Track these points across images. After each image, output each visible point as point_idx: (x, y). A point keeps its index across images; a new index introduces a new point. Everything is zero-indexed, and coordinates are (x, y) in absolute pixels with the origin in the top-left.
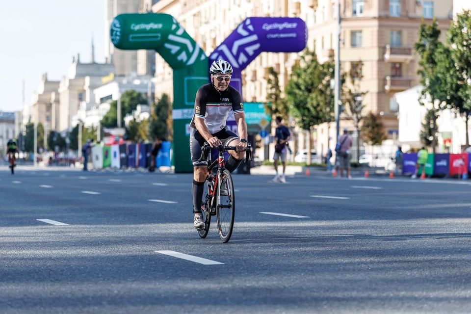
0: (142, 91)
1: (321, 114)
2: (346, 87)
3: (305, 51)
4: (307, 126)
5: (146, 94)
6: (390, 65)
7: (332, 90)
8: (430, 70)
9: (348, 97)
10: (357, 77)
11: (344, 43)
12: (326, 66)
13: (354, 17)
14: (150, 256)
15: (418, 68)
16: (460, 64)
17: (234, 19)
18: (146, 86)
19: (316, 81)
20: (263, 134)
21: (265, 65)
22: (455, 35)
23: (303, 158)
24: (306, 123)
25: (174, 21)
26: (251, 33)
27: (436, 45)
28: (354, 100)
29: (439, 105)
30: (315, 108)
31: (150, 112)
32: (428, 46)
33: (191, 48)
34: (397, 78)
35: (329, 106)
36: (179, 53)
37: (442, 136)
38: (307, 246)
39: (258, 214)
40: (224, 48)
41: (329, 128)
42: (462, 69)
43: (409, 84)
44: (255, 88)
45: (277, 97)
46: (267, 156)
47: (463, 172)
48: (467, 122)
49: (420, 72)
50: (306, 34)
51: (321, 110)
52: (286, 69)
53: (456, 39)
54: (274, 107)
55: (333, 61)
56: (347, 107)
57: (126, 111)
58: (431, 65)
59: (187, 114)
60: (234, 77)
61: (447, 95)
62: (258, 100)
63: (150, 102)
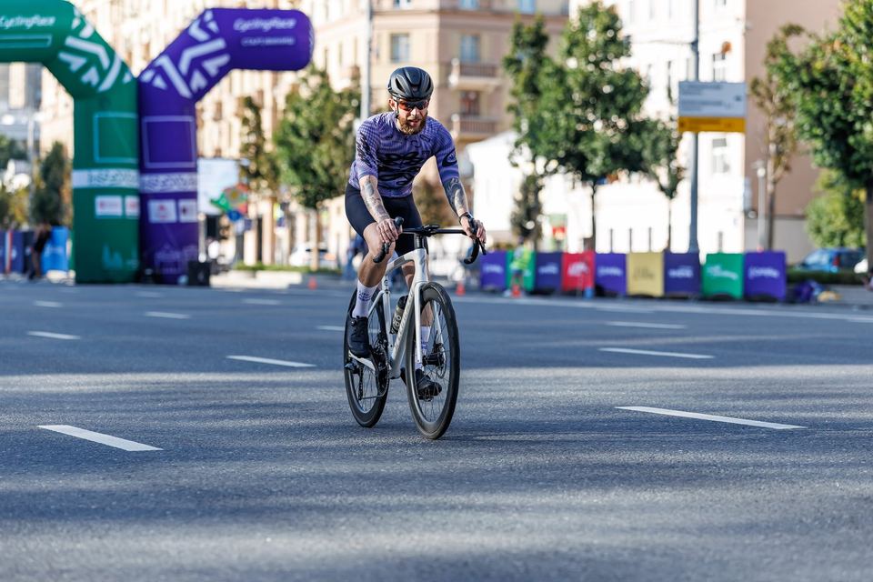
0: (18, 136)
1: (336, 181)
3: (309, 68)
4: (312, 202)
5: (25, 142)
6: (458, 96)
8: (529, 105)
11: (378, 56)
12: (346, 95)
13: (397, 8)
15: (509, 100)
16: (583, 96)
17: (184, 10)
18: (25, 128)
19: (328, 122)
20: (234, 215)
21: (237, 92)
22: (574, 44)
23: (304, 259)
24: (310, 197)
25: (76, 13)
26: (213, 36)
27: (539, 60)
29: (545, 167)
30: (326, 170)
31: (31, 174)
33: (105, 62)
34: (471, 119)
36: (84, 69)
37: (551, 221)
39: (225, 359)
40: (166, 63)
42: (585, 104)
43: (491, 129)
44: (220, 133)
45: (259, 149)
46: (240, 253)
47: (585, 284)
48: (593, 197)
49: (511, 108)
50: (310, 40)
51: (337, 175)
52: (274, 100)
53: (576, 51)
55: (359, 86)
58: (531, 96)
59: (99, 178)
60: (182, 113)
61: (559, 149)
62: (225, 153)
63: (33, 157)
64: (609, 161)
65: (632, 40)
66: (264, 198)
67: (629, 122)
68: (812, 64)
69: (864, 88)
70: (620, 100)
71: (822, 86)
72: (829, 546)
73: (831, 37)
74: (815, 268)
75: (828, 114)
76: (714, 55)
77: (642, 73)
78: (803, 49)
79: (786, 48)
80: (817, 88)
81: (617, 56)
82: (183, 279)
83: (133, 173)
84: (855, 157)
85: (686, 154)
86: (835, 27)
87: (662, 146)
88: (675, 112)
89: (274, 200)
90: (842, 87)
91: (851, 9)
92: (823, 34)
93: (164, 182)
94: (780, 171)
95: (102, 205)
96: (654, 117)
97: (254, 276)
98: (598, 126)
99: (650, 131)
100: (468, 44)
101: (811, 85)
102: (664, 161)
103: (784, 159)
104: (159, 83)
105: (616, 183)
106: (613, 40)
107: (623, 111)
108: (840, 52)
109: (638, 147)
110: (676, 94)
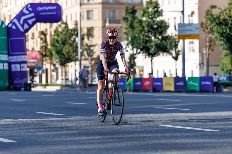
1: (71, 57)
2: (84, 42)
3: (61, 22)
4: (63, 64)
7: (77, 44)
8: (131, 32)
9: (86, 47)
10: (91, 36)
11: (83, 18)
12: (73, 30)
13: (89, 3)
15: (124, 31)
16: (148, 29)
17: (21, 4)
19: (68, 39)
20: (39, 68)
21: (39, 30)
22: (145, 12)
23: (61, 82)
24: (62, 62)
26: (30, 12)
27: (134, 18)
28: (89, 49)
29: (136, 51)
30: (67, 54)
32: (130, 18)
35: (75, 52)
37: (138, 69)
38: (63, 130)
39: (36, 113)
40: (16, 21)
41: (75, 64)
42: (149, 31)
43: (119, 40)
44: (34, 43)
45: (46, 47)
46: (41, 81)
47: (150, 88)
48: (152, 60)
49: (125, 33)
50: (61, 13)
51: (71, 55)
52: (51, 32)
53: (145, 15)
54: (44, 53)
55: (77, 27)
56: (85, 53)
58: (131, 29)
60: (21, 37)
61: (140, 46)
62: (36, 49)
64: (156, 49)
65: (163, 11)
66: (48, 63)
67: (163, 37)
68: (220, 17)
70: (160, 30)
71: (223, 24)
73: (225, 9)
74: (222, 81)
75: (225, 33)
76: (189, 15)
77: (167, 21)
78: (217, 13)
79: (211, 12)
80: (221, 25)
81: (158, 16)
82: (23, 89)
83: (6, 56)
85: (180, 46)
86: (227, 6)
87: (173, 44)
88: (177, 33)
89: (51, 63)
90: (229, 25)
92: (223, 8)
93: (16, 58)
94: (210, 51)
96: (170, 35)
97: (45, 88)
98: (153, 38)
99: (169, 39)
100: (111, 14)
101: (220, 24)
102: (174, 49)
103: (212, 47)
104: (14, 27)
105: (159, 56)
106: (157, 11)
107: (161, 33)
108: (229, 13)
109: (166, 44)
110: (177, 28)
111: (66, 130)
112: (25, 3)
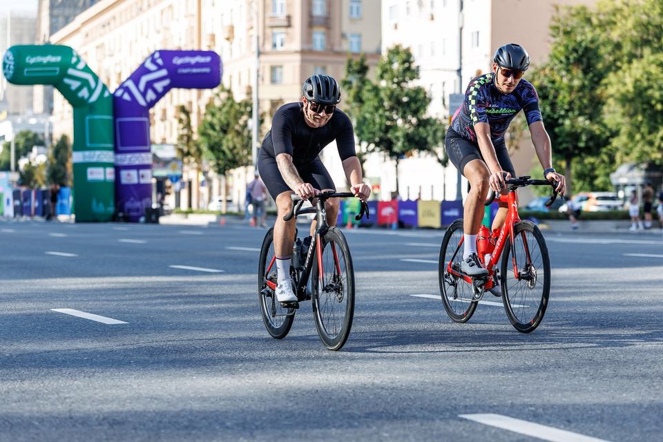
0: (39, 131)
1: (237, 158)
3: (220, 87)
4: (222, 171)
5: (43, 134)
7: (249, 131)
8: (357, 110)
11: (263, 80)
12: (243, 104)
13: (274, 50)
14: (47, 314)
16: (390, 103)
18: (43, 126)
19: (232, 121)
20: (174, 179)
22: (385, 71)
23: (217, 206)
24: (221, 167)
25: (74, 54)
26: (160, 68)
27: (363, 82)
29: (367, 148)
30: (231, 150)
31: (47, 155)
33: (93, 84)
35: (246, 148)
36: (80, 89)
37: (370, 182)
38: (221, 302)
39: (168, 268)
40: (131, 84)
41: (246, 172)
42: (392, 109)
44: (165, 128)
45: (189, 138)
46: (178, 204)
47: (392, 221)
48: (397, 167)
50: (220, 69)
51: (238, 154)
52: (199, 107)
53: (386, 76)
55: (251, 98)
57: (21, 153)
58: (358, 104)
59: (90, 157)
60: (140, 116)
61: (375, 137)
62: (168, 141)
63: (48, 143)
64: (406, 144)
65: (421, 68)
66: (192, 168)
67: (419, 120)
69: (564, 97)
70: (413, 106)
72: (543, 378)
73: (543, 66)
74: (534, 210)
77: (427, 89)
81: (412, 79)
82: (142, 219)
83: (111, 153)
84: (560, 140)
86: (546, 60)
88: (447, 113)
89: (199, 169)
90: (551, 97)
91: (556, 48)
92: (539, 64)
93: (130, 159)
95: (92, 173)
96: (434, 117)
97: (187, 217)
98: (400, 122)
99: (432, 125)
102: (440, 144)
104: (126, 97)
105: (411, 157)
106: (408, 69)
107: (415, 113)
108: (549, 75)
109: (424, 135)
110: (447, 102)
111: (227, 302)
112: (148, 49)
